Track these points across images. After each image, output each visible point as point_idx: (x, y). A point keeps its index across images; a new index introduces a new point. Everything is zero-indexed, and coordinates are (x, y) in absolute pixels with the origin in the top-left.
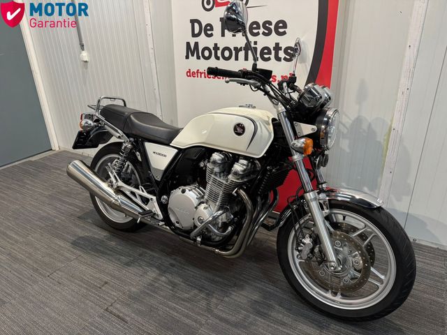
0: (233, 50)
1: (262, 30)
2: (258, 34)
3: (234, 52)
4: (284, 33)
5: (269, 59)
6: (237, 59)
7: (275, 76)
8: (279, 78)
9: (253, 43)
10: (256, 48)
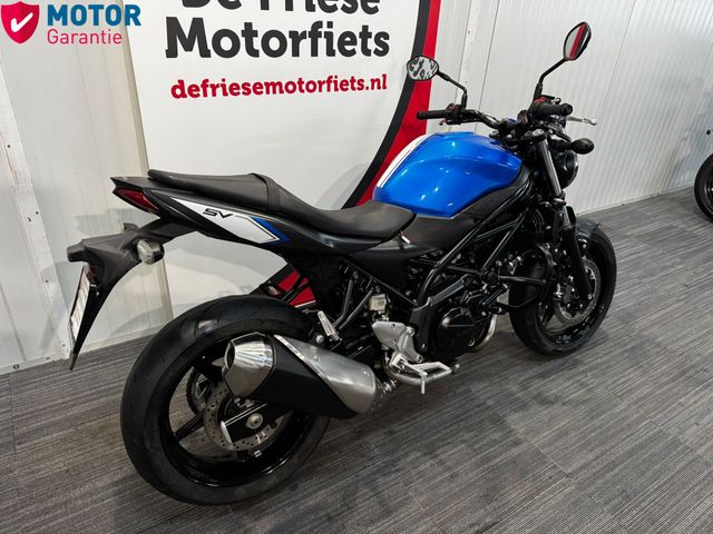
0: (287, 36)
1: (341, 2)
2: (334, 9)
3: (289, 41)
4: (375, 9)
5: (353, 53)
6: (296, 53)
7: (362, 81)
8: (367, 83)
9: (325, 25)
10: (331, 32)
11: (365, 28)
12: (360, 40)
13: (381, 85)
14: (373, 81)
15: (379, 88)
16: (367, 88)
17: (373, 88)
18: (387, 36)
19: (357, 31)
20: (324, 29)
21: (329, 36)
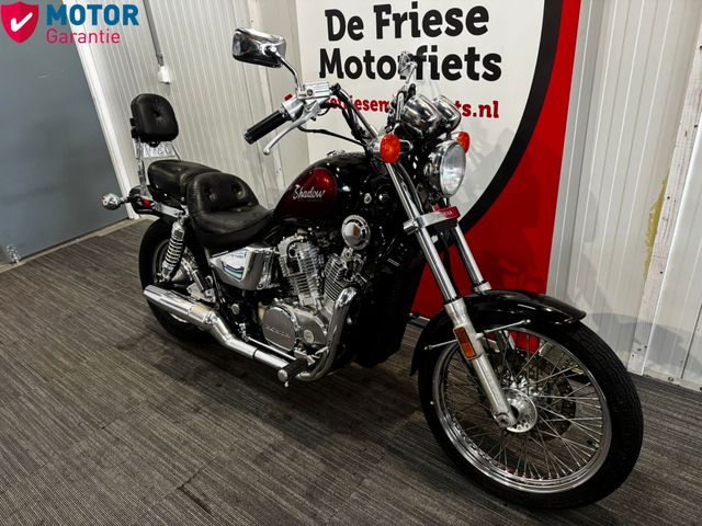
0: (396, 60)
1: (445, 26)
2: (437, 32)
4: (483, 31)
5: (458, 76)
7: (469, 106)
8: (475, 109)
9: (429, 49)
10: (436, 57)
11: (472, 50)
12: (465, 64)
13: (492, 112)
14: (482, 108)
15: (489, 115)
16: (475, 115)
17: (481, 115)
18: (498, 58)
19: (462, 55)
20: (429, 53)
21: (433, 60)
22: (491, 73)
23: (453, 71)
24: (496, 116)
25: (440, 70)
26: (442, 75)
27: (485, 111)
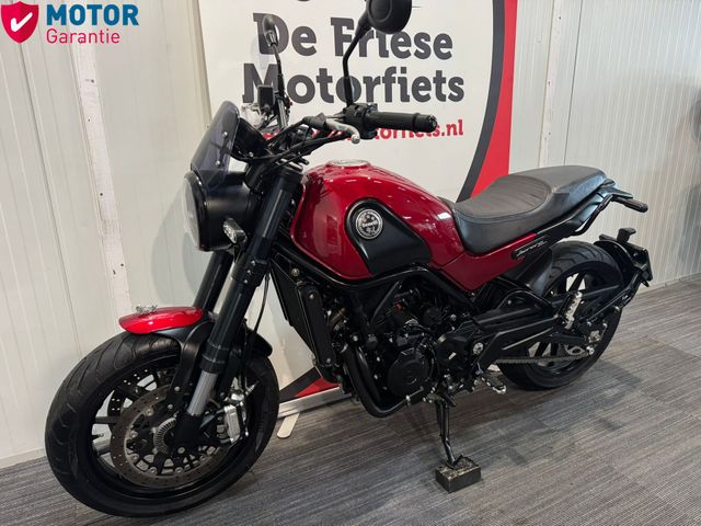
0: (361, 81)
1: (413, 48)
2: (407, 54)
3: (364, 87)
4: (448, 56)
5: (427, 98)
6: (370, 97)
8: (443, 129)
9: (398, 70)
10: (405, 78)
11: (439, 73)
12: (433, 86)
13: (458, 131)
14: (449, 127)
15: (455, 133)
16: (443, 134)
17: (449, 134)
18: (461, 81)
19: (431, 77)
20: (398, 74)
21: (403, 81)
22: (456, 94)
23: (423, 93)
24: (461, 133)
25: (409, 92)
26: (412, 97)
27: (452, 130)
